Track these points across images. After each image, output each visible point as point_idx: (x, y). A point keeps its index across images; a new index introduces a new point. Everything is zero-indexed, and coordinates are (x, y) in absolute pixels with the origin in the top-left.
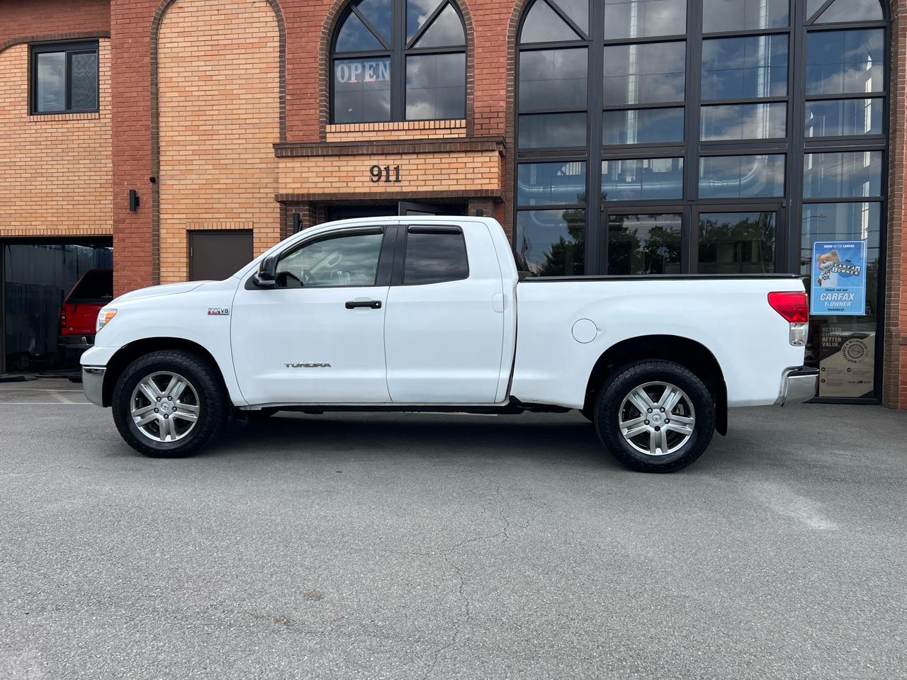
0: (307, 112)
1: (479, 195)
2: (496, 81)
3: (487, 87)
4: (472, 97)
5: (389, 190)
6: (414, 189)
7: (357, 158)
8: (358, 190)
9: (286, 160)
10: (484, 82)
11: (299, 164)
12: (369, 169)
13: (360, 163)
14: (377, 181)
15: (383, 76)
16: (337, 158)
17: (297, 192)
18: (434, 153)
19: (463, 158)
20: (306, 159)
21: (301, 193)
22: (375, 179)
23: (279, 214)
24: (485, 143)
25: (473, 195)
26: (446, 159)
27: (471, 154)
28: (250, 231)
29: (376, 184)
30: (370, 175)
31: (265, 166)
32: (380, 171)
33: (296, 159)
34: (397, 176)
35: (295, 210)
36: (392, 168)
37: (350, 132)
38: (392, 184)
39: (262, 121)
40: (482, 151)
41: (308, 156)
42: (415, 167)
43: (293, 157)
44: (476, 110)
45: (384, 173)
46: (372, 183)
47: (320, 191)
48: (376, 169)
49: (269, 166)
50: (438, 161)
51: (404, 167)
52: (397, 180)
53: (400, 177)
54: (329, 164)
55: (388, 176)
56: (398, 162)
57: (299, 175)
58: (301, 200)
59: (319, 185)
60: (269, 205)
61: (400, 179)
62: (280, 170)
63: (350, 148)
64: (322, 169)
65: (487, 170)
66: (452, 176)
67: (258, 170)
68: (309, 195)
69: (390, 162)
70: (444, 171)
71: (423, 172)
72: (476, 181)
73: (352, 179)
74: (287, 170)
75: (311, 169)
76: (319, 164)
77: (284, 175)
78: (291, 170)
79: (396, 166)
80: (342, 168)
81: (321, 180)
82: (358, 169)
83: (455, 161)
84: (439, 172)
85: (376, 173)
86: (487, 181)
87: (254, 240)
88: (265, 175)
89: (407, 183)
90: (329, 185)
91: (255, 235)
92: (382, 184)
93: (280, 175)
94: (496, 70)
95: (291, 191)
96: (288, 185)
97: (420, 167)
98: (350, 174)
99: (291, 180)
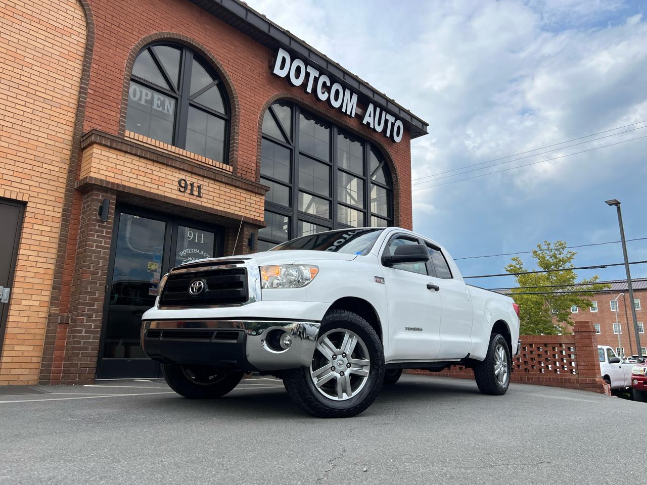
1: (255, 223)
2: (251, 149)
3: (246, 151)
4: (237, 153)
5: (192, 201)
6: (211, 206)
7: (169, 168)
8: (167, 195)
9: (102, 148)
10: (244, 146)
11: (115, 156)
12: (177, 180)
13: (171, 173)
14: (184, 192)
16: (152, 163)
17: (109, 179)
18: (226, 184)
19: (244, 195)
20: (123, 154)
21: (111, 181)
22: (182, 189)
23: (63, 195)
25: (251, 222)
26: (234, 191)
27: (249, 193)
28: (24, 204)
29: (182, 194)
30: (178, 185)
31: (52, 142)
32: (186, 184)
33: (112, 151)
34: (199, 192)
35: (102, 196)
36: (195, 185)
38: (194, 197)
40: (256, 193)
41: (126, 152)
42: (212, 190)
43: (110, 147)
44: (239, 163)
45: (189, 187)
46: (179, 192)
47: (133, 186)
48: (183, 182)
49: (57, 144)
50: (228, 190)
51: (204, 187)
52: (199, 196)
53: (201, 194)
54: (144, 165)
55: (192, 190)
56: (201, 182)
57: (113, 166)
58: (115, 189)
59: (132, 180)
60: (51, 183)
61: (201, 196)
62: (94, 155)
63: (166, 158)
64: (136, 167)
65: (258, 207)
66: (237, 205)
67: (44, 145)
68: (124, 186)
69: (195, 181)
70: (232, 199)
71: (218, 195)
72: (252, 213)
73: (163, 184)
74: (102, 158)
75: (126, 164)
76: (134, 162)
77: (98, 161)
78: (106, 159)
79: (199, 185)
80: (154, 173)
81: (135, 176)
82: (168, 177)
83: (239, 194)
84: (228, 198)
85: (183, 185)
86: (258, 215)
87: (27, 214)
88: (51, 152)
89: (206, 200)
90: (142, 183)
91: (28, 209)
92: (186, 195)
93: (93, 159)
94: (251, 142)
95: (104, 178)
96: (101, 172)
97: (216, 191)
98: (161, 179)
99: (104, 168)
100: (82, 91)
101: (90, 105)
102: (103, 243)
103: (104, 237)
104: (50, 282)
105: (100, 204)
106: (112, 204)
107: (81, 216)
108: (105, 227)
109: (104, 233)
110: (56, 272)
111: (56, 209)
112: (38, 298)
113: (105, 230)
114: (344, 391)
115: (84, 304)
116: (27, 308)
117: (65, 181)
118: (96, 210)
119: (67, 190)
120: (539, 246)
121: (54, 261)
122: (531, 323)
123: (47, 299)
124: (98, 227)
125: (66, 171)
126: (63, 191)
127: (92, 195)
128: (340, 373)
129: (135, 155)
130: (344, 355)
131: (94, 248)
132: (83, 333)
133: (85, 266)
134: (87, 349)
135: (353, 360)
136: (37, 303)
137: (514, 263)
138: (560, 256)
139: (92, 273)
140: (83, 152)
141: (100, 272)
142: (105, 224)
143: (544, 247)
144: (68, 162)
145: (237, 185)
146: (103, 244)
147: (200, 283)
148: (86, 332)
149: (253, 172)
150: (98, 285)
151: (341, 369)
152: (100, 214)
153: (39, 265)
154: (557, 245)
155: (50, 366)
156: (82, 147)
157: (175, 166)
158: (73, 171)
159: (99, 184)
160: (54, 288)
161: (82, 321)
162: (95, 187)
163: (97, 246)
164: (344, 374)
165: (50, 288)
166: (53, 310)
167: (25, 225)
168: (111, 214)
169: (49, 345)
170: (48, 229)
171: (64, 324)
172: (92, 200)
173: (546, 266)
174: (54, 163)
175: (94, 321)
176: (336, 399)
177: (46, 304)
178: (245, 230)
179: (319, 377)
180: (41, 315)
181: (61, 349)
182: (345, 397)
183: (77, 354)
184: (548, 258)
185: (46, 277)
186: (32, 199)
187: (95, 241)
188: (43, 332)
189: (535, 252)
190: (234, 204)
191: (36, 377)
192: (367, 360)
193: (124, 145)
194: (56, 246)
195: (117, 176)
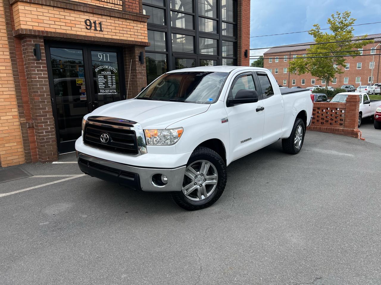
1: (142, 45)
5: (97, 35)
6: (110, 37)
7: (76, 12)
8: (78, 33)
9: (25, 4)
11: (35, 9)
12: (84, 20)
13: (78, 16)
14: (90, 29)
16: (63, 10)
17: (35, 28)
18: (119, 18)
19: (133, 24)
20: (41, 6)
21: (38, 29)
22: (89, 27)
25: (140, 44)
27: (135, 22)
29: (89, 31)
30: (85, 24)
32: (90, 22)
33: (32, 5)
34: (101, 27)
35: (34, 41)
36: (97, 22)
38: (98, 32)
40: (141, 22)
42: (110, 24)
45: (93, 25)
46: (86, 30)
47: (53, 30)
48: (88, 21)
50: (121, 23)
51: (104, 23)
52: (101, 30)
53: (102, 29)
54: (58, 13)
55: (95, 27)
56: (100, 20)
57: (36, 17)
58: (41, 35)
59: (52, 26)
61: (103, 30)
62: (20, 11)
63: (72, 5)
64: (52, 16)
65: (143, 32)
66: (128, 33)
68: (47, 32)
69: (96, 19)
70: (124, 29)
71: (114, 28)
72: (139, 37)
73: (74, 25)
74: (26, 12)
75: (45, 14)
76: (50, 12)
77: (24, 15)
78: (29, 12)
79: (100, 22)
80: (67, 18)
81: (53, 23)
82: (77, 19)
83: (128, 24)
84: (122, 29)
85: (88, 24)
86: (143, 37)
89: (106, 33)
90: (59, 27)
92: (92, 31)
93: (20, 15)
95: (31, 28)
96: (28, 23)
97: (112, 25)
98: (72, 22)
99: (30, 20)
102: (42, 74)
104: (15, 103)
105: (33, 48)
106: (42, 46)
107: (23, 56)
108: (41, 63)
109: (41, 67)
110: (17, 96)
111: (5, 53)
112: (10, 114)
113: (41, 65)
114: (202, 194)
115: (40, 116)
116: (6, 121)
117: (5, 31)
118: (31, 52)
119: (9, 38)
120: (333, 16)
121: (14, 89)
122: (320, 68)
123: (16, 114)
124: (36, 64)
125: (4, 24)
126: (6, 39)
127: (26, 41)
128: (200, 186)
129: (50, 6)
130: (202, 175)
131: (37, 79)
132: (44, 133)
133: (34, 92)
134: (49, 142)
135: (207, 177)
136: (11, 117)
137: (314, 28)
138: (345, 22)
139: (40, 96)
140: (12, 7)
141: (45, 94)
142: (41, 61)
143: (336, 16)
144: (4, 16)
145: (126, 18)
146: (42, 76)
147: (106, 136)
148: (46, 132)
149: (137, 3)
150: (46, 103)
151: (200, 183)
152: (35, 55)
153: (5, 93)
154: (345, 14)
155: (30, 153)
156: (11, 3)
157: (80, 10)
158: (9, 23)
159: (29, 33)
160: (19, 106)
161: (42, 126)
162: (27, 35)
163: (39, 78)
164: (202, 185)
165: (16, 106)
166: (22, 120)
168: (43, 53)
169: (26, 141)
170: (4, 68)
171: (31, 127)
172: (28, 45)
173: (335, 29)
175: (49, 125)
176: (198, 199)
177: (17, 117)
178: (136, 50)
179: (187, 190)
180: (15, 124)
181: (34, 142)
182: (203, 197)
183: (44, 146)
184: (337, 23)
185: (12, 100)
187: (36, 74)
188: (20, 133)
189: (329, 21)
190: (125, 32)
191: (23, 159)
192: (216, 175)
194: (12, 79)
195: (41, 25)
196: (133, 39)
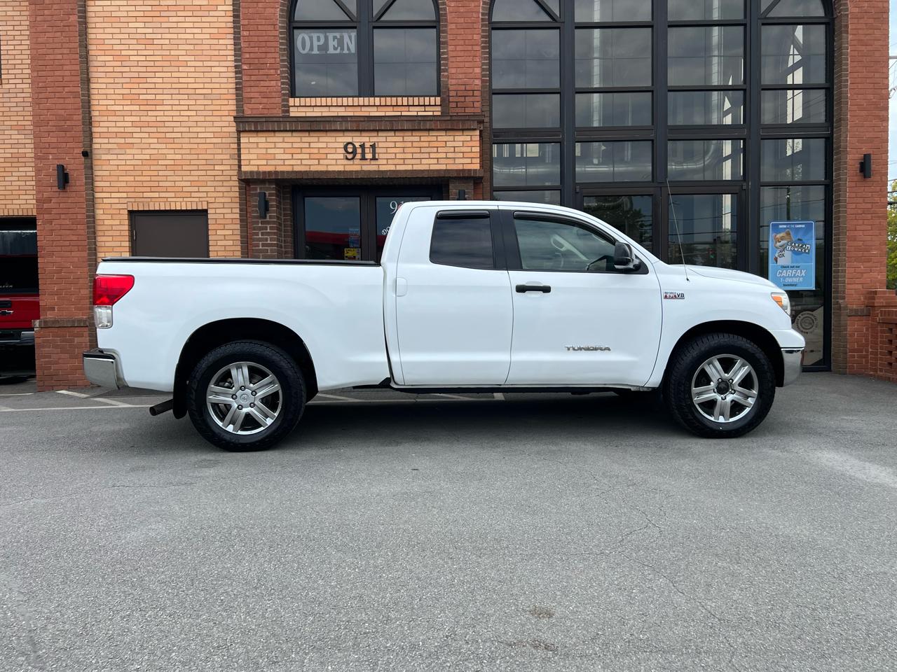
0: (267, 84)
1: (461, 175)
2: (470, 59)
3: (461, 65)
4: (446, 74)
5: (365, 168)
6: (393, 168)
7: (329, 134)
8: (331, 168)
9: (250, 135)
10: (458, 59)
11: (263, 140)
12: (342, 145)
13: (332, 139)
14: (353, 159)
15: (348, 49)
16: (307, 134)
17: (262, 169)
18: (411, 130)
19: (443, 137)
20: (272, 134)
21: (267, 170)
22: (350, 156)
23: (237, 193)
24: (466, 122)
25: (455, 175)
26: (426, 138)
27: (450, 133)
28: (205, 211)
29: (351, 162)
30: (344, 152)
31: (219, 140)
32: (355, 148)
33: (260, 134)
34: (374, 153)
35: (261, 189)
36: (367, 145)
37: (316, 106)
38: (368, 162)
39: (214, 91)
40: (463, 130)
41: (274, 131)
42: (393, 145)
43: (257, 131)
44: (451, 88)
45: (359, 151)
46: (346, 161)
47: (289, 169)
48: (350, 146)
49: (224, 140)
50: (417, 139)
51: (380, 145)
52: (374, 158)
53: (377, 155)
54: (298, 140)
55: (363, 153)
56: (374, 139)
57: (264, 151)
59: (287, 162)
60: (225, 184)
61: (377, 157)
62: (242, 145)
63: (322, 123)
64: (290, 145)
65: (467, 150)
66: (432, 155)
67: (212, 146)
69: (365, 139)
70: (423, 150)
71: (401, 150)
72: (458, 161)
73: (324, 156)
74: (252, 146)
75: (278, 145)
76: (287, 140)
77: (247, 151)
78: (256, 146)
79: (372, 144)
80: (312, 145)
81: (290, 157)
82: (330, 145)
83: (434, 139)
84: (418, 150)
85: (350, 150)
86: (468, 161)
87: (210, 222)
88: (220, 151)
89: (385, 162)
90: (299, 162)
91: (209, 216)
92: (357, 162)
93: (242, 151)
94: (470, 48)
95: (256, 169)
96: (253, 162)
97: (398, 145)
98: (322, 151)
99: (255, 157)
100: (238, 70)
101: (248, 84)
102: (269, 240)
103: (268, 234)
106: (272, 195)
108: (268, 223)
109: (269, 229)
113: (269, 226)
118: (256, 206)
124: (261, 224)
129: (286, 131)
131: (261, 248)
142: (268, 219)
145: (428, 127)
146: (269, 242)
149: (476, 93)
157: (336, 129)
163: (263, 245)
167: (210, 233)
168: (273, 206)
170: (230, 232)
172: (253, 195)
174: (225, 162)
178: (450, 187)
186: (210, 206)
187: (260, 240)
190: (427, 156)
193: (270, 123)
195: (270, 162)
196: (443, 167)
